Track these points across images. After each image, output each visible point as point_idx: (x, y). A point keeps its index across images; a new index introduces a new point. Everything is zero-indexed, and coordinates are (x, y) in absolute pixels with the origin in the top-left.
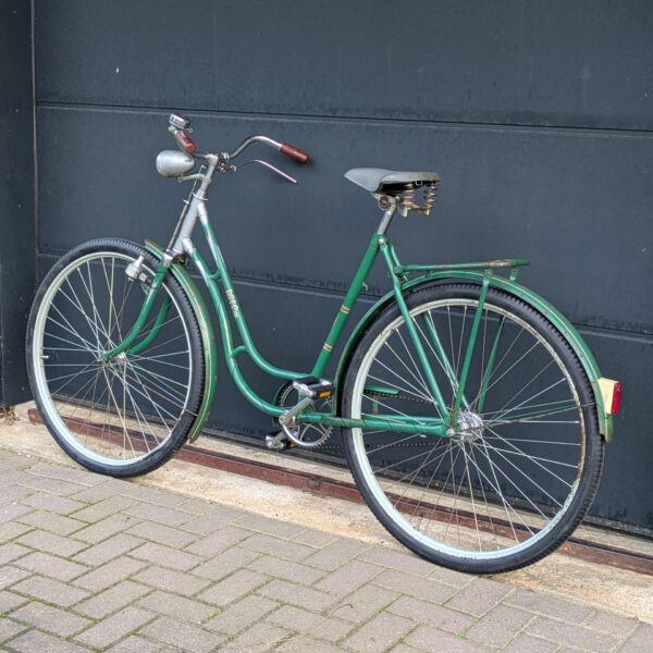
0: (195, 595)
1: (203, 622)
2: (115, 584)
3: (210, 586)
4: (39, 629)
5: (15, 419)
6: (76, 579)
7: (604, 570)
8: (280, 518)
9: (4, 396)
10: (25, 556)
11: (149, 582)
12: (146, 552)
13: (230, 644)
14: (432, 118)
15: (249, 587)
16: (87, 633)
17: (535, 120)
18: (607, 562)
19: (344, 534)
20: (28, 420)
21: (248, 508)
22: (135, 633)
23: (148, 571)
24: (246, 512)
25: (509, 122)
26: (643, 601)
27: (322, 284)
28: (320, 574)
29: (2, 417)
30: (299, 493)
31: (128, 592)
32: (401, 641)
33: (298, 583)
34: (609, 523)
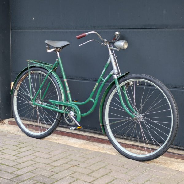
0: (49, 164)
1: (50, 170)
2: (26, 161)
3: (54, 162)
4: (3, 171)
5: (4, 124)
6: (15, 160)
7: (172, 159)
8: (78, 147)
9: (1, 117)
10: (2, 155)
11: (36, 161)
12: (37, 154)
13: (57, 174)
14: (122, 28)
15: (65, 162)
16: (16, 172)
18: (173, 157)
19: (96, 150)
20: (8, 124)
21: (69, 145)
22: (30, 172)
23: (37, 158)
24: (68, 145)
25: (143, 27)
26: (181, 166)
27: (92, 79)
28: (86, 159)
29: (0, 123)
30: (85, 141)
31: (30, 163)
32: (106, 174)
33: (79, 161)
34: (175, 147)
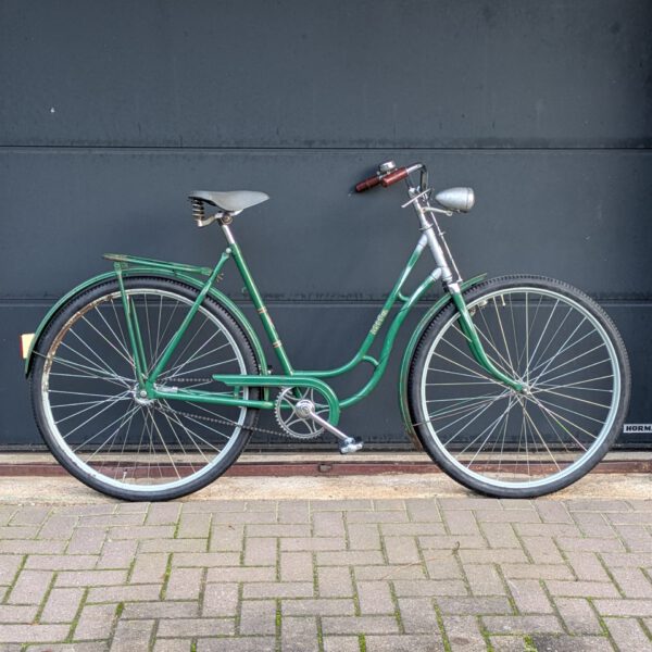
17: (498, 145)
